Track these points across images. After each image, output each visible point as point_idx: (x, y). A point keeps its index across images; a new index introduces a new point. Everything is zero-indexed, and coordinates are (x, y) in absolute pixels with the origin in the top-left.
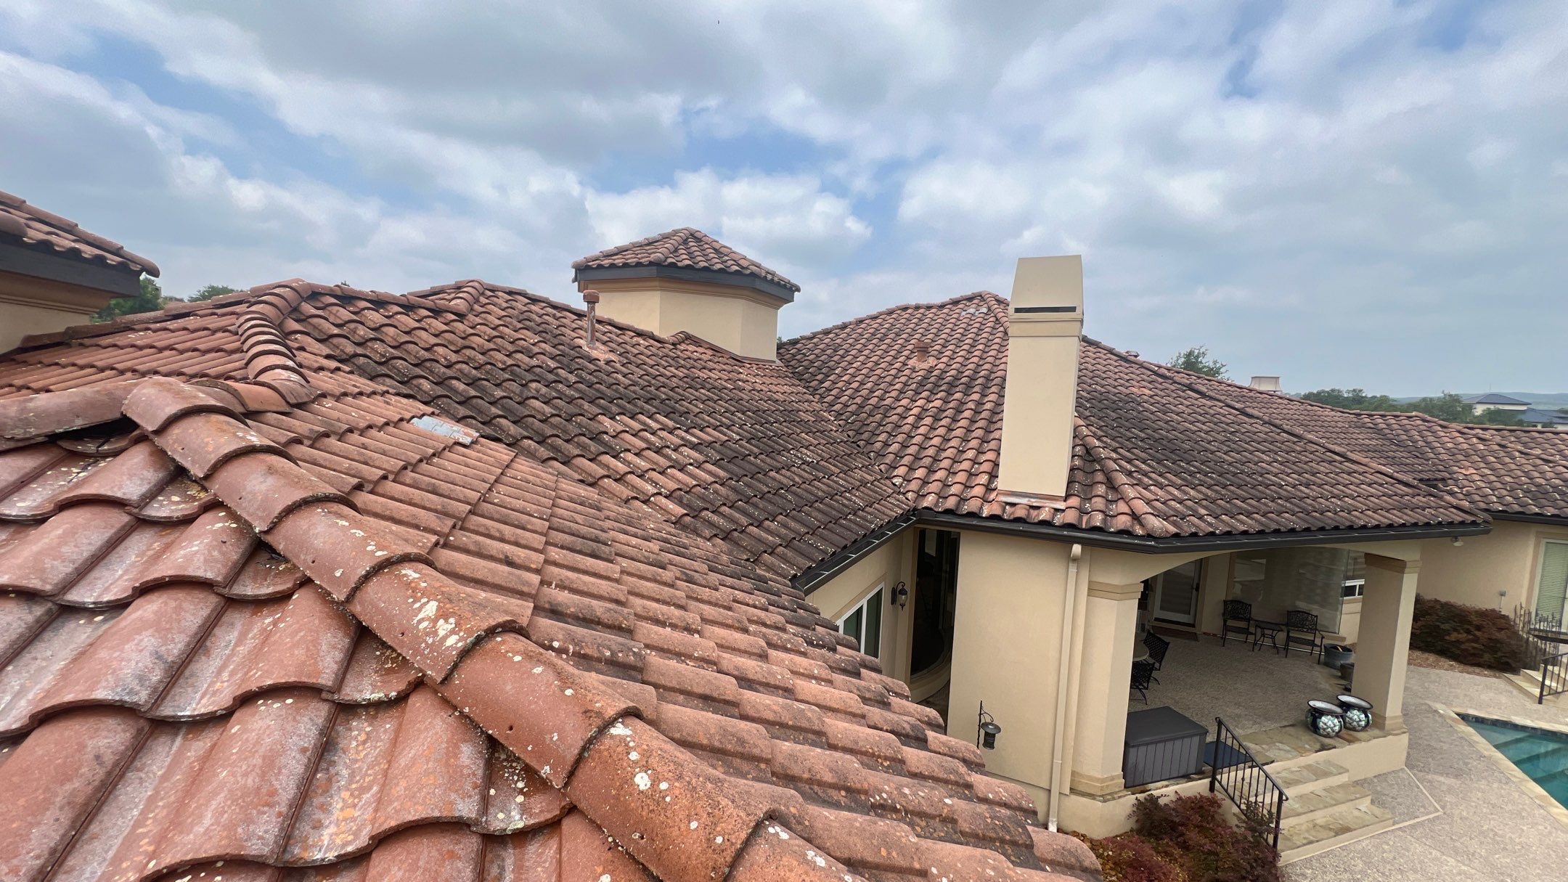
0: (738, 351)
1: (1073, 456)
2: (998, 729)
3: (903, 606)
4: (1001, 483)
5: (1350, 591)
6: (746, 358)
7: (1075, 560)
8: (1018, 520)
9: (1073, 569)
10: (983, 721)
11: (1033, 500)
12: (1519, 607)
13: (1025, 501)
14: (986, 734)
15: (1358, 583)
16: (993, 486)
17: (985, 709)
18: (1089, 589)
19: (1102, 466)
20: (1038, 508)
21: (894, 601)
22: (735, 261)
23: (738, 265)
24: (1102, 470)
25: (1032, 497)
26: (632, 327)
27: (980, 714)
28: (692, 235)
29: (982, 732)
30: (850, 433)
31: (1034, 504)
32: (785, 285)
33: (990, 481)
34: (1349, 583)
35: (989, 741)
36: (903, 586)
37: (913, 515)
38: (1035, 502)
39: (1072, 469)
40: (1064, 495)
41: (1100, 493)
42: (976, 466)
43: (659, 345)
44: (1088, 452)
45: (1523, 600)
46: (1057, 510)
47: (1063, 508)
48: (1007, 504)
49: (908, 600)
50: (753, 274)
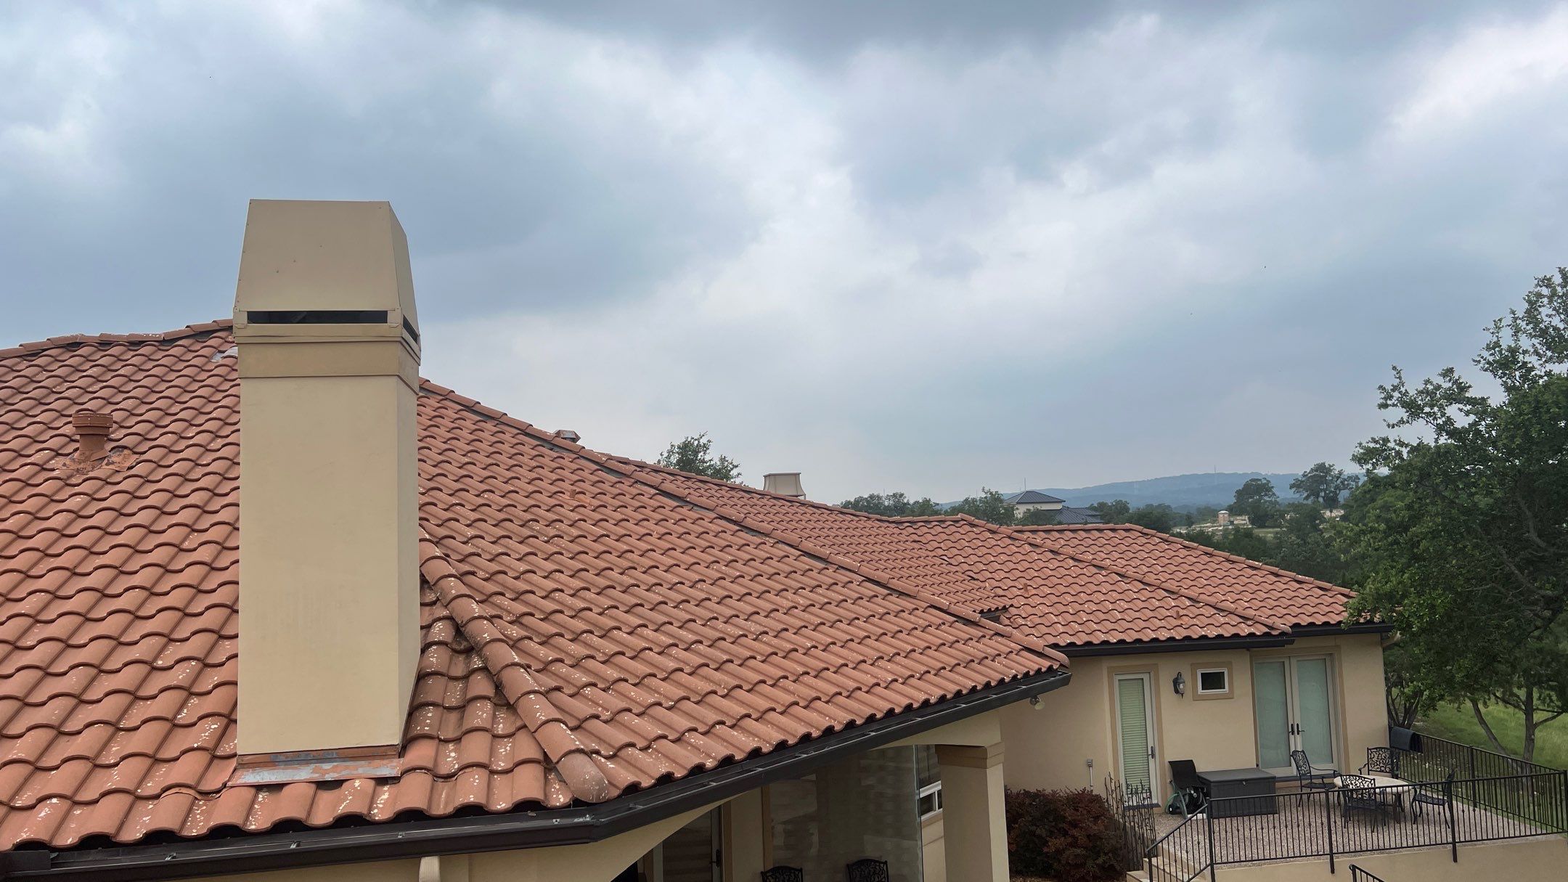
1: (425, 648)
4: (247, 738)
5: (926, 804)
8: (286, 827)
11: (327, 766)
12: (1108, 779)
13: (305, 773)
15: (935, 788)
16: (225, 748)
19: (485, 660)
20: (337, 784)
24: (484, 669)
25: (321, 760)
31: (329, 777)
33: (222, 736)
34: (924, 792)
38: (330, 772)
39: (422, 677)
40: (398, 740)
41: (477, 723)
42: (193, 701)
44: (458, 630)
45: (1111, 770)
46: (381, 781)
47: (394, 773)
48: (259, 788)
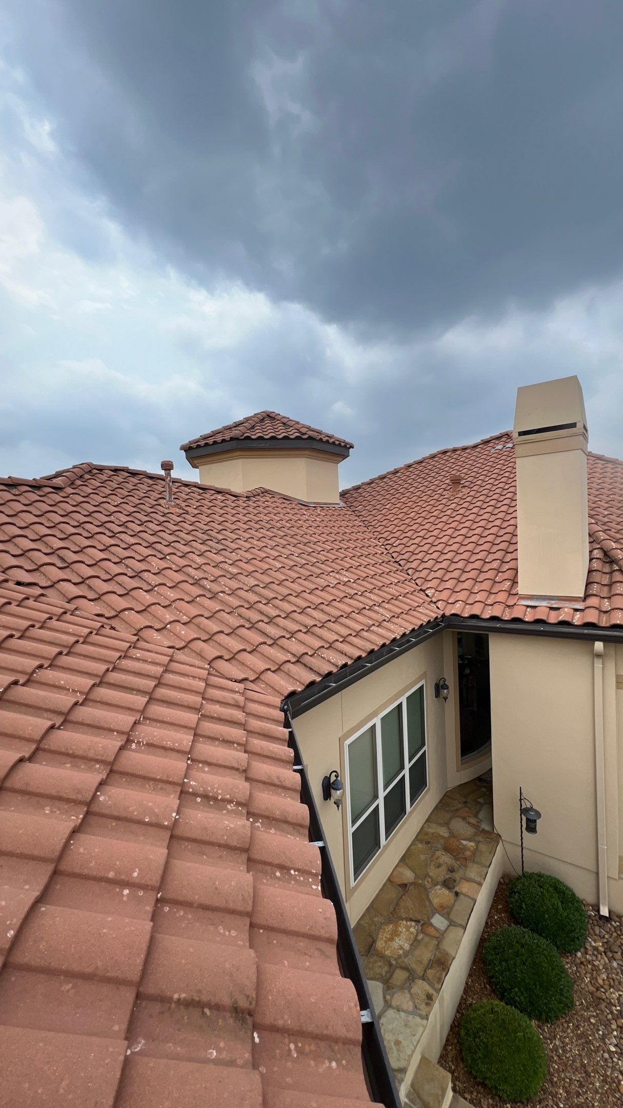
0: (305, 499)
1: (591, 560)
2: (539, 815)
3: (446, 699)
4: (522, 589)
6: (311, 503)
7: (599, 656)
8: (539, 621)
9: (598, 664)
10: (524, 806)
11: (552, 602)
13: (544, 603)
14: (528, 820)
16: (514, 592)
17: (524, 795)
18: (617, 682)
19: (620, 566)
20: (558, 609)
21: (437, 694)
22: (297, 430)
23: (300, 432)
24: (620, 570)
25: (551, 600)
26: (214, 487)
27: (521, 800)
28: (268, 415)
29: (524, 818)
31: (554, 606)
32: (340, 445)
33: (512, 587)
35: (531, 827)
36: (444, 682)
37: (442, 621)
38: (555, 604)
39: (590, 571)
40: (582, 595)
42: (500, 574)
43: (234, 498)
44: (606, 553)
46: (576, 610)
47: (582, 607)
48: (528, 606)
49: (452, 693)
50: (310, 438)
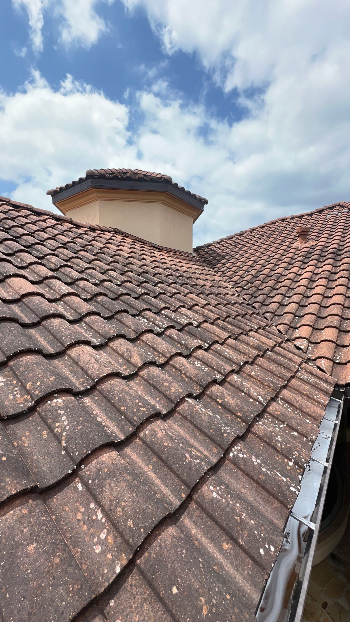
30: (245, 297)
